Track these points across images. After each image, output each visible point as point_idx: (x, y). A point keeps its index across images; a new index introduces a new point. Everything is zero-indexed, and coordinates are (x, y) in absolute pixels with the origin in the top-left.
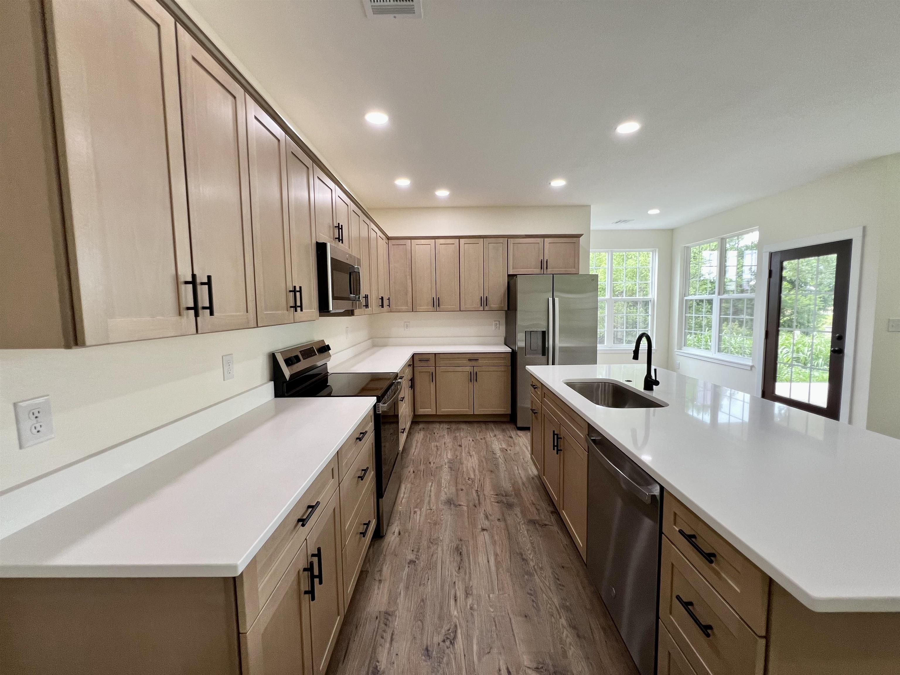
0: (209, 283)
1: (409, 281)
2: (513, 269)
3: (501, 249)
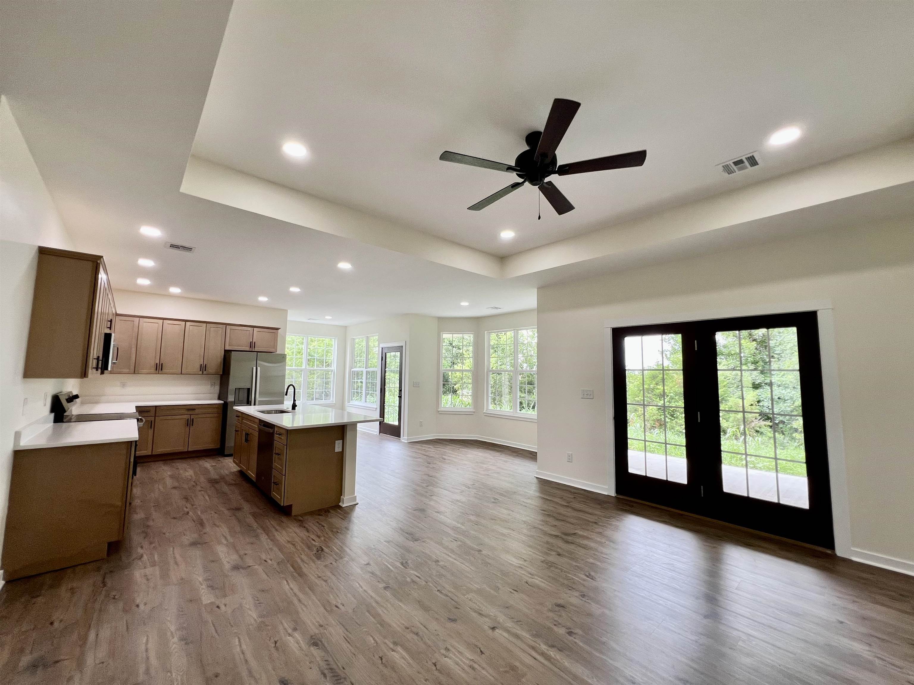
2: (229, 346)
3: (220, 332)
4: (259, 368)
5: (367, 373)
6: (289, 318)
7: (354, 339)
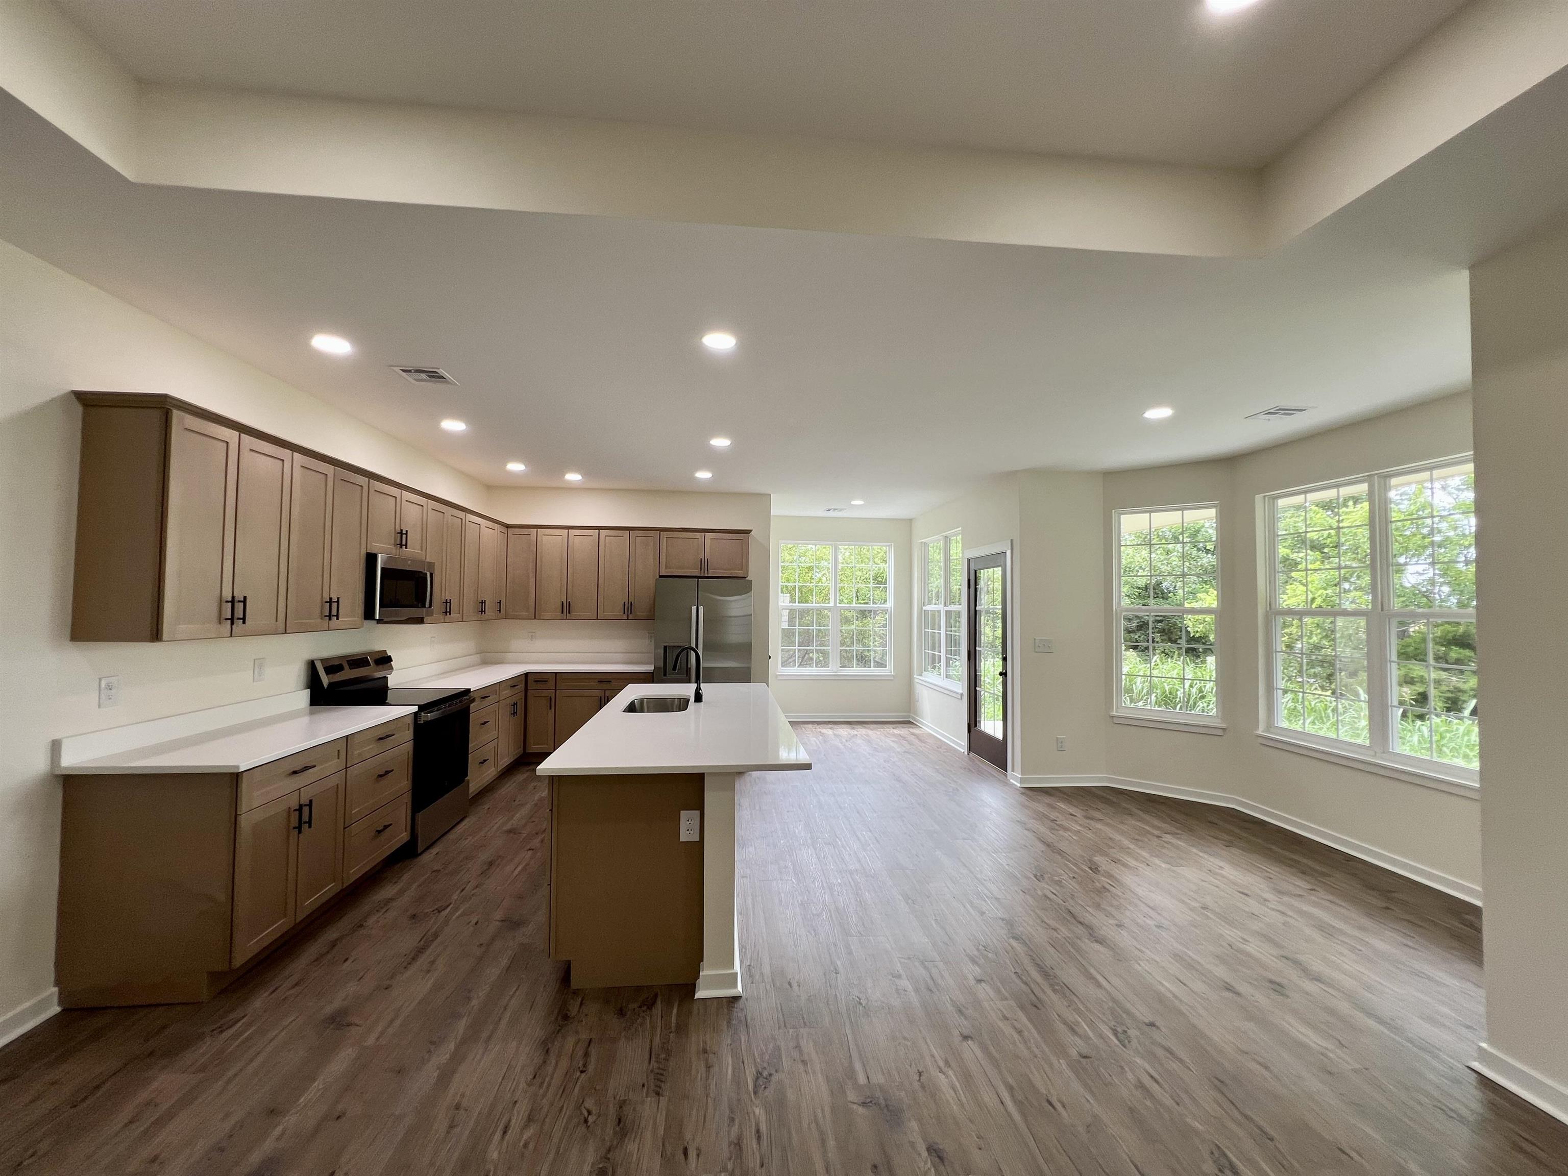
0: (244, 601)
1: (532, 580)
2: (666, 569)
3: (652, 544)
4: (701, 609)
5: (948, 613)
6: (773, 512)
7: (925, 543)
